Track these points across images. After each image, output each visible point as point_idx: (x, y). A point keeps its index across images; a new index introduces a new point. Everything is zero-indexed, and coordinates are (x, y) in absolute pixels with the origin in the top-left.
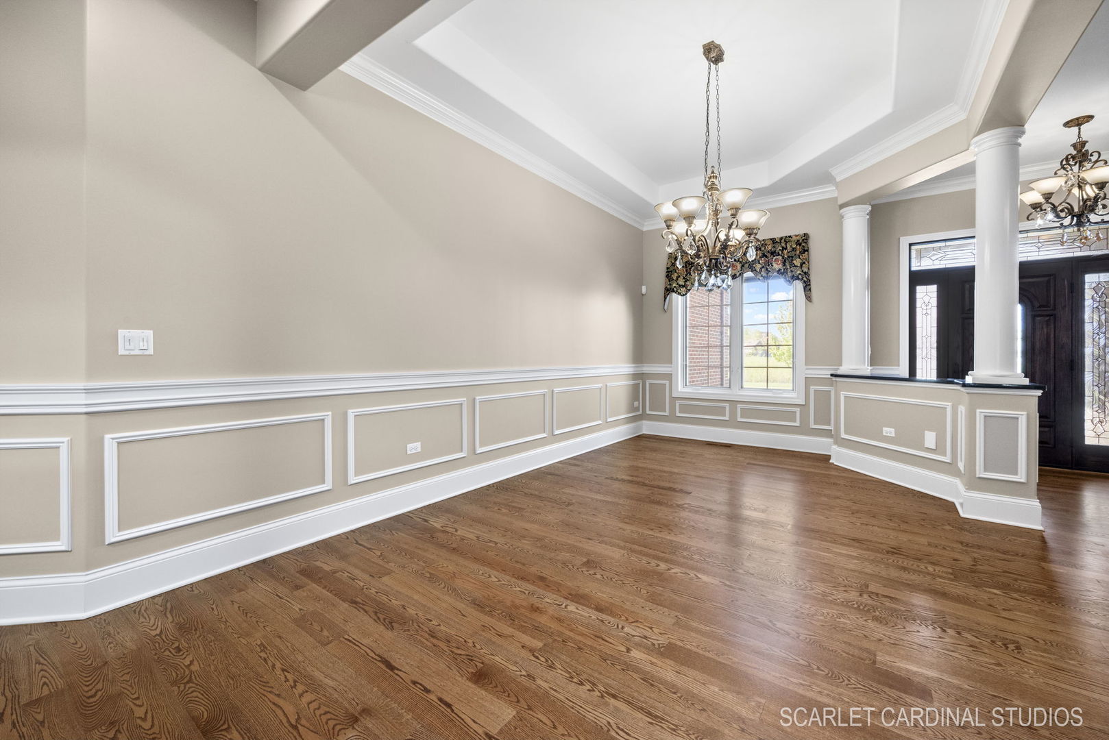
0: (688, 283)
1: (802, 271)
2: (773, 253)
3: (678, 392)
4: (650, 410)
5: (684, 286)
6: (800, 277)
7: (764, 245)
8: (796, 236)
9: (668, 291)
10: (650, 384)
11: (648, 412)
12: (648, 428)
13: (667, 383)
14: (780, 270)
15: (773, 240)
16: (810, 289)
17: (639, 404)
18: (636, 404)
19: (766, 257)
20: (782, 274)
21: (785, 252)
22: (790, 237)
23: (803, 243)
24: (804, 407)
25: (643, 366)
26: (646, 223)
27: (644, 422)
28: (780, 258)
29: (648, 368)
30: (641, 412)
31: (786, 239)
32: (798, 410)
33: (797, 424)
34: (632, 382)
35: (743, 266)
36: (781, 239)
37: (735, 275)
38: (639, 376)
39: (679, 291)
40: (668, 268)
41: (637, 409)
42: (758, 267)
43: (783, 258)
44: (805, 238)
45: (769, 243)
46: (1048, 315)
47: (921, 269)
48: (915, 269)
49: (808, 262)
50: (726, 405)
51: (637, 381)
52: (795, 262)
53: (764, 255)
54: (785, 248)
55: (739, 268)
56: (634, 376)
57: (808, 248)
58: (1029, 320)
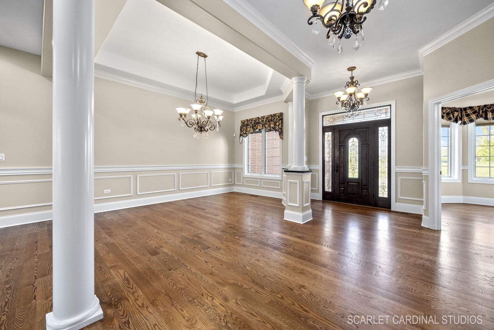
0: (247, 132)
1: (279, 128)
2: (271, 120)
3: (245, 175)
4: (237, 182)
5: (245, 134)
6: (278, 130)
7: (269, 117)
8: (278, 114)
9: (241, 135)
10: (237, 172)
11: (236, 183)
12: (236, 189)
13: (242, 171)
14: (273, 127)
16: (282, 135)
17: (232, 180)
18: (230, 180)
19: (270, 122)
20: (274, 129)
21: (275, 120)
22: (276, 114)
23: (281, 117)
24: (281, 181)
25: (234, 165)
26: (235, 109)
27: (235, 187)
28: (273, 122)
29: (236, 166)
30: (233, 183)
31: (275, 115)
33: (279, 188)
34: (227, 171)
35: (263, 125)
36: (273, 115)
37: (260, 129)
38: (232, 169)
39: (244, 135)
40: (241, 127)
41: (231, 182)
42: (267, 126)
43: (274, 122)
44: (281, 114)
45: (270, 116)
46: (366, 144)
47: (326, 125)
48: (324, 126)
49: (282, 124)
50: (259, 180)
51: (232, 171)
52: (277, 124)
53: (269, 121)
54: (274, 119)
55: (261, 126)
56: (229, 168)
57: (282, 119)
58: (360, 146)
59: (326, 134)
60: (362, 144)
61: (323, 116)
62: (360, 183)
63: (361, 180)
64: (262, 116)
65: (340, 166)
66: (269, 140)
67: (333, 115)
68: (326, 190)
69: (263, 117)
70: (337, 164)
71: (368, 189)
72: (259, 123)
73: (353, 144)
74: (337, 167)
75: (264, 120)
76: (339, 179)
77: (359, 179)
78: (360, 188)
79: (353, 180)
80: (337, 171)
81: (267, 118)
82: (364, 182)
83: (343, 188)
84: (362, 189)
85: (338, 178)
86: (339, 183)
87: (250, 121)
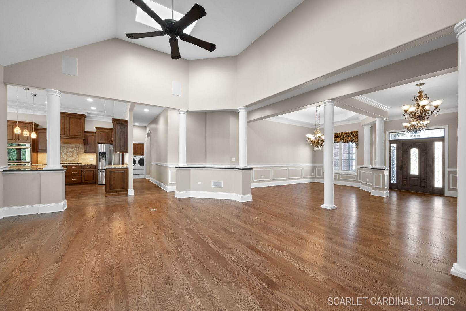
1: (356, 141)
2: (348, 136)
6: (354, 142)
8: (354, 132)
10: (317, 169)
11: (317, 176)
13: (322, 168)
15: (348, 132)
16: (358, 145)
18: (313, 174)
20: (351, 141)
23: (356, 134)
24: (357, 175)
25: (315, 164)
27: (316, 179)
28: (350, 137)
29: (317, 165)
30: (315, 176)
31: (352, 132)
32: (355, 176)
33: (355, 180)
34: (311, 168)
36: (350, 132)
37: (339, 141)
38: (314, 167)
41: (313, 175)
42: (345, 139)
44: (357, 132)
45: (347, 133)
46: (425, 153)
47: (391, 139)
48: (390, 139)
49: (357, 138)
50: (337, 175)
51: (313, 168)
52: (354, 138)
53: (346, 136)
54: (351, 135)
55: (340, 139)
56: (313, 167)
57: (357, 135)
58: (420, 154)
59: (392, 145)
60: (421, 153)
61: (389, 133)
62: (420, 178)
63: (421, 176)
64: (341, 132)
65: (403, 166)
66: (344, 148)
67: (398, 133)
68: (392, 182)
69: (342, 134)
70: (401, 165)
71: (426, 182)
72: (338, 137)
73: (414, 153)
74: (401, 167)
75: (342, 136)
76: (403, 176)
77: (418, 175)
78: (420, 181)
79: (414, 176)
80: (401, 170)
81: (345, 134)
82: (423, 177)
83: (406, 181)
84: (421, 182)
85: (402, 174)
86: (403, 178)
87: (340, 134)
